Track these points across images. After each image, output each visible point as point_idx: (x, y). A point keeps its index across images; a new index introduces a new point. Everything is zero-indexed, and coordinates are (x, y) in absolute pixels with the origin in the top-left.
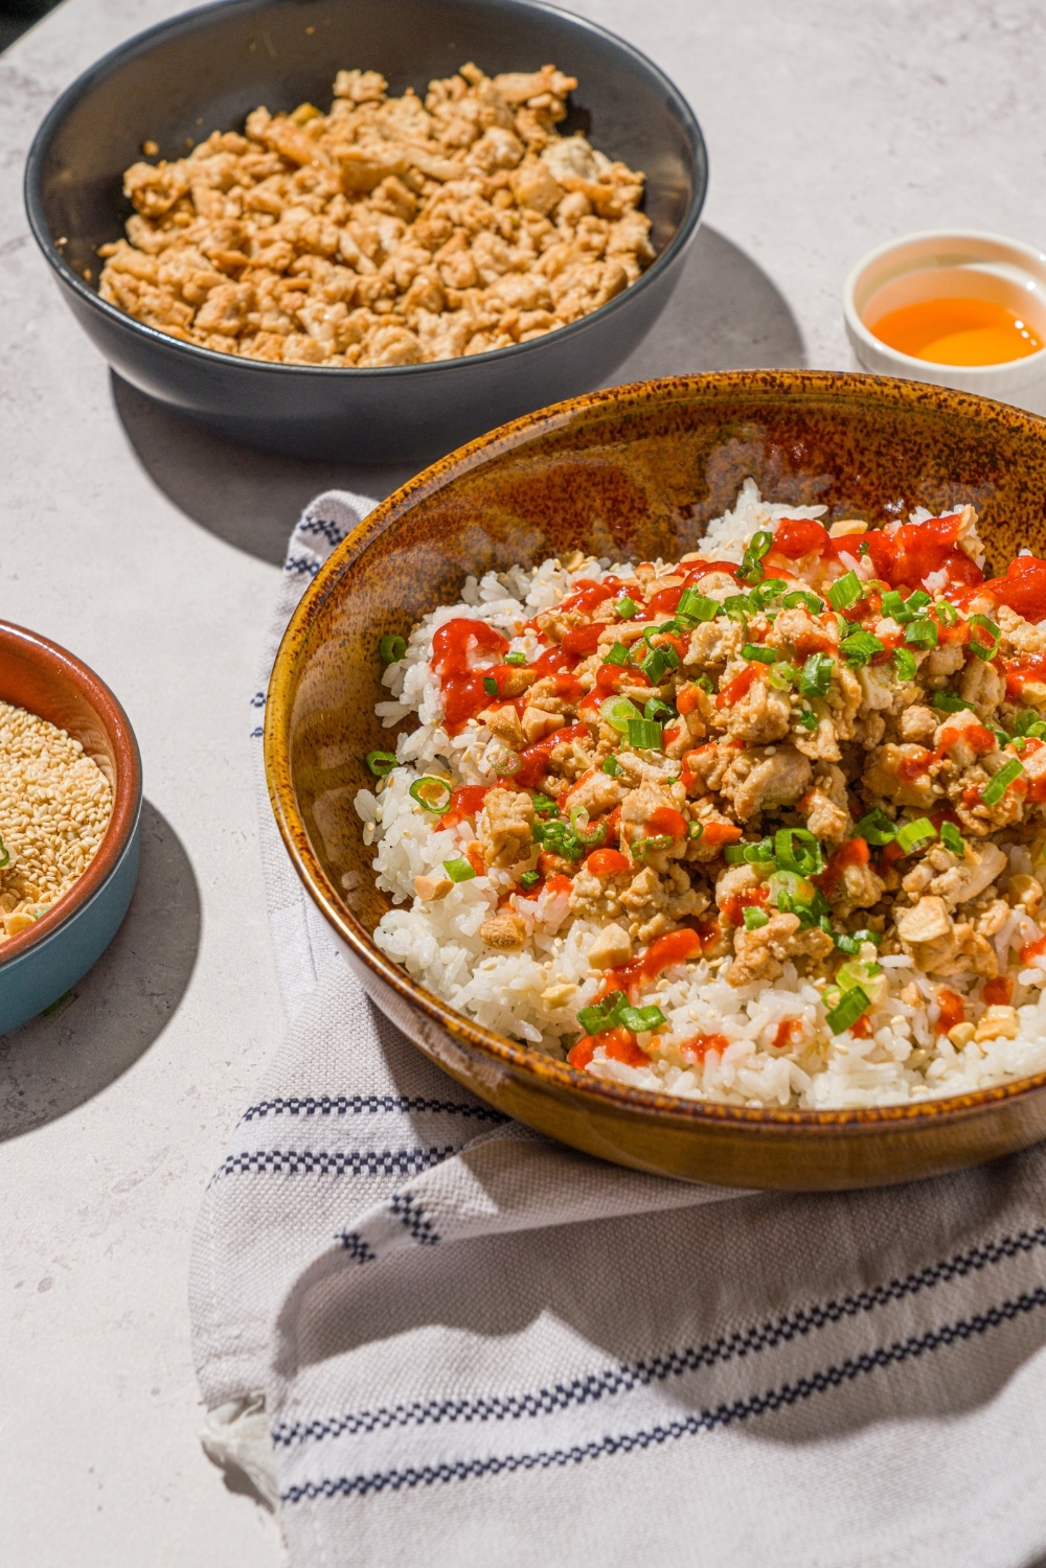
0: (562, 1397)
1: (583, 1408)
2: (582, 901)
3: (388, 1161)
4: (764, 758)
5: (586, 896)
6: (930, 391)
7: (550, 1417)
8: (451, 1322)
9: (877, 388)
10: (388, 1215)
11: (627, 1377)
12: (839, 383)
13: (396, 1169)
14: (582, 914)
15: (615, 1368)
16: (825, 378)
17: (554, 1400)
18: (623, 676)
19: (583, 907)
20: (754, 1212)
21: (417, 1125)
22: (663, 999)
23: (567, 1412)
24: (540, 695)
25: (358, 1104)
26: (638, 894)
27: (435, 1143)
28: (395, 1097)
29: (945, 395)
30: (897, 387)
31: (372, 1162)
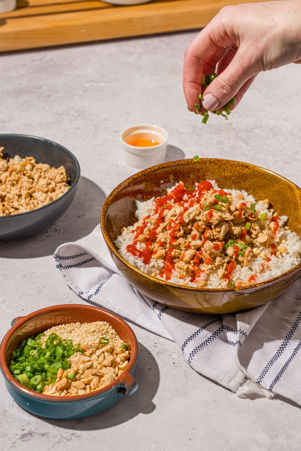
0: (282, 349)
1: (286, 348)
2: (209, 271)
3: (212, 338)
4: (222, 225)
5: (209, 269)
6: (159, 166)
7: (283, 353)
8: (257, 350)
9: (150, 170)
10: (240, 335)
11: (287, 341)
12: (144, 172)
13: (214, 338)
14: (210, 273)
15: (283, 341)
16: (141, 173)
17: (281, 350)
18: (176, 232)
19: (210, 272)
20: (274, 305)
21: (209, 330)
22: (237, 276)
23: (285, 350)
24: (158, 248)
25: (194, 335)
26: (220, 262)
27: (214, 331)
28: (200, 328)
29: (162, 165)
30: (153, 168)
31: (210, 339)
